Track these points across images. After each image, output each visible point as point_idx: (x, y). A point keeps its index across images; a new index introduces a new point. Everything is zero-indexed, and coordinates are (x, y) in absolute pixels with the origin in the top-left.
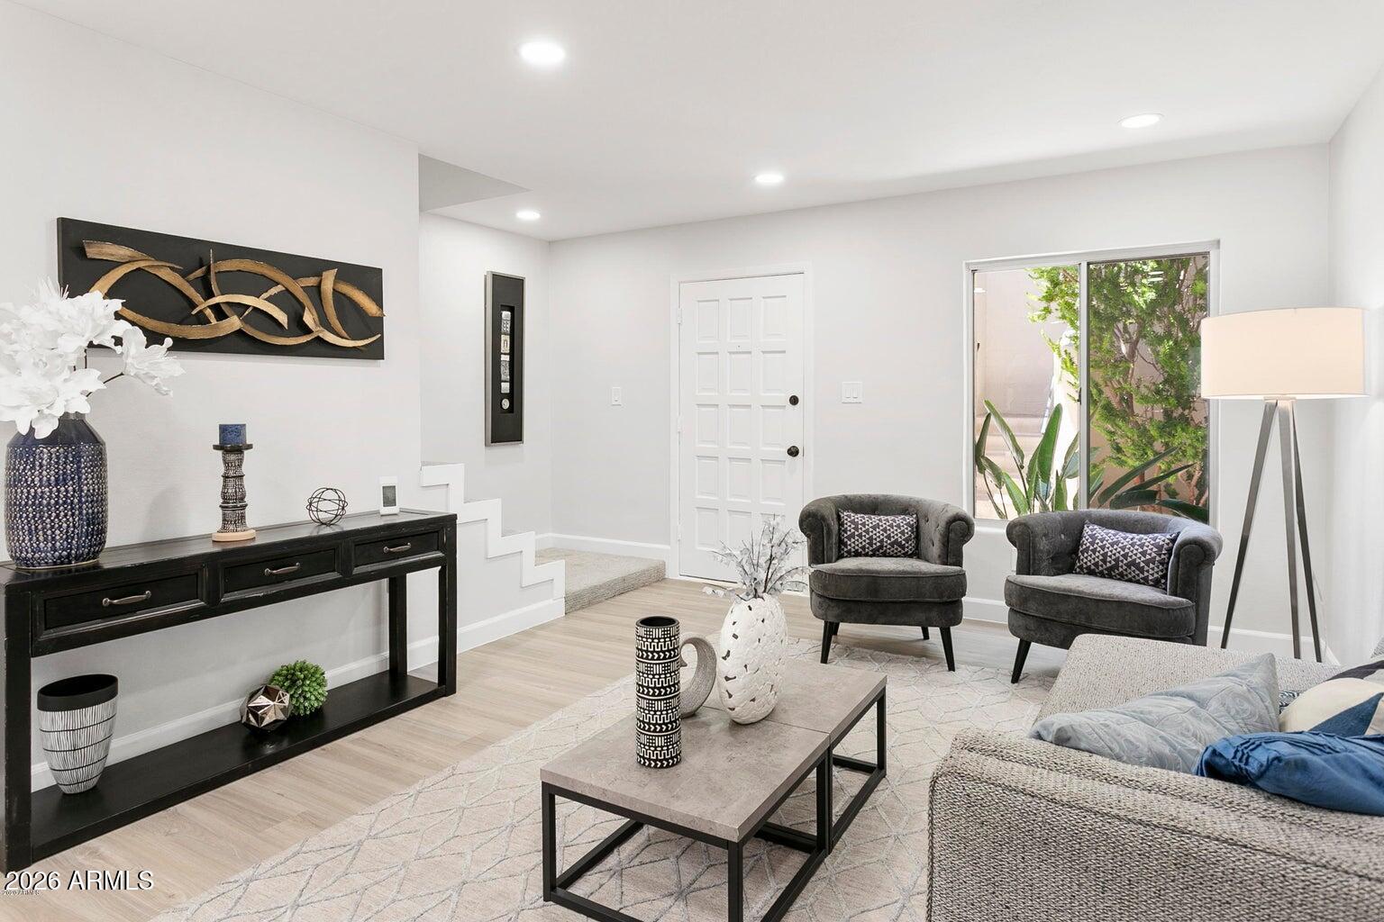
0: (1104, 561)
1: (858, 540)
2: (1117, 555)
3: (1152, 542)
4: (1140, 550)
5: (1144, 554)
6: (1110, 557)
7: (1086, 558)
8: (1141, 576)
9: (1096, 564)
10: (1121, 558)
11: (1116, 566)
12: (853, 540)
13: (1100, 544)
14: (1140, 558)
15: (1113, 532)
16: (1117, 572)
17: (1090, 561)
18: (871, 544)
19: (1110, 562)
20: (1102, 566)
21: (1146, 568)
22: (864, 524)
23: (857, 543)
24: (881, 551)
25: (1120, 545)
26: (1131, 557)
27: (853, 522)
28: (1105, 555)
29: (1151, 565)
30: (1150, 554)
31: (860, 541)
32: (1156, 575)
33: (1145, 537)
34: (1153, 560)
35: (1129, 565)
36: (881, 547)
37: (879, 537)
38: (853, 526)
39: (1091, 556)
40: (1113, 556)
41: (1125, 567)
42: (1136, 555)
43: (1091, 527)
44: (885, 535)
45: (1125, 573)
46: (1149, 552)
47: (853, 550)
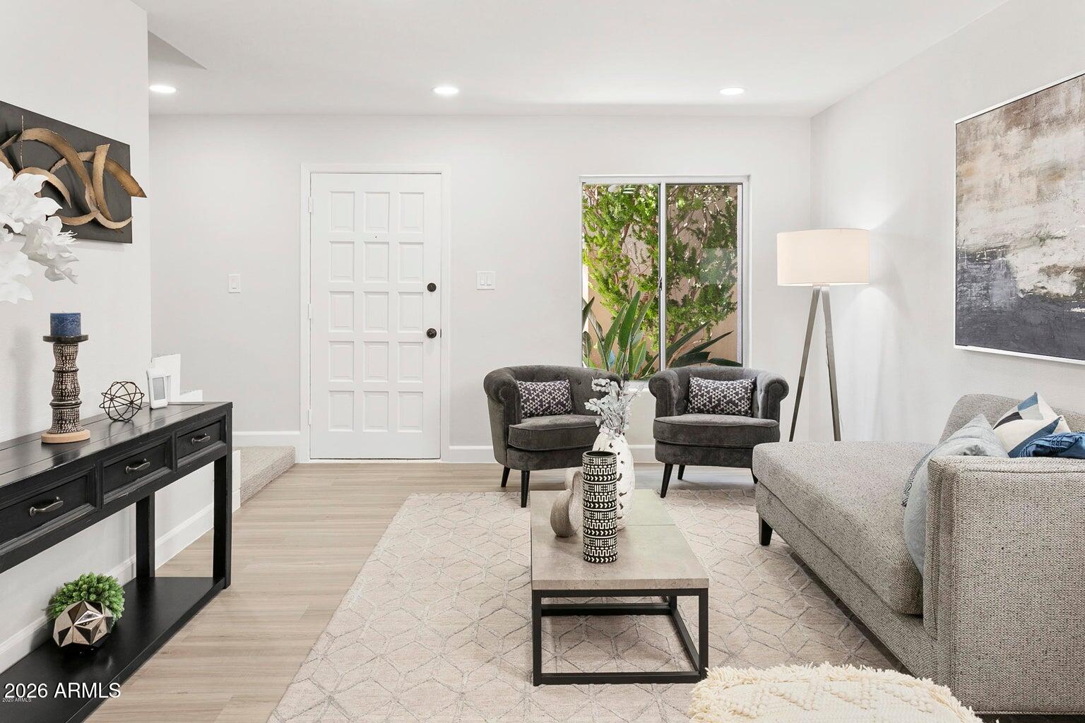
0: (710, 402)
1: (532, 403)
2: (719, 397)
3: (741, 385)
4: (734, 392)
5: (737, 394)
6: (714, 398)
7: (697, 401)
8: (737, 409)
9: (704, 405)
10: (722, 399)
11: (719, 405)
12: (528, 404)
13: (706, 390)
14: (735, 397)
15: (711, 381)
16: (719, 408)
17: (700, 403)
18: (541, 406)
19: (714, 402)
20: (708, 405)
21: (739, 404)
22: (534, 390)
23: (531, 406)
24: (549, 411)
25: (720, 389)
26: (729, 397)
27: (526, 388)
28: (710, 398)
29: (743, 401)
30: (741, 394)
31: (534, 403)
32: (746, 408)
33: (735, 382)
34: (743, 398)
35: (728, 403)
36: (549, 407)
37: (547, 399)
38: (527, 392)
39: (700, 399)
40: (716, 398)
41: (725, 405)
42: (732, 395)
43: (695, 379)
44: (551, 397)
45: (725, 408)
46: (740, 392)
47: (529, 412)
